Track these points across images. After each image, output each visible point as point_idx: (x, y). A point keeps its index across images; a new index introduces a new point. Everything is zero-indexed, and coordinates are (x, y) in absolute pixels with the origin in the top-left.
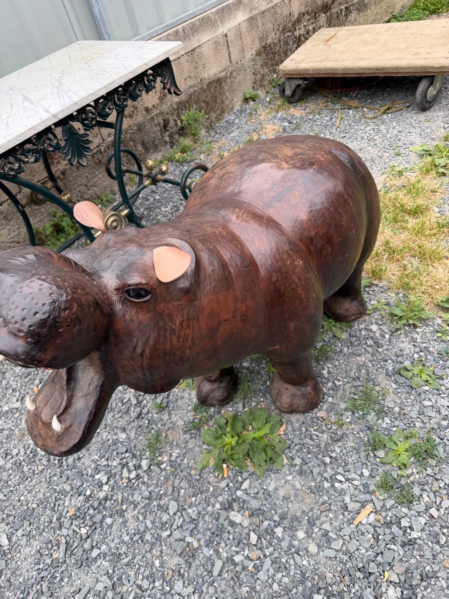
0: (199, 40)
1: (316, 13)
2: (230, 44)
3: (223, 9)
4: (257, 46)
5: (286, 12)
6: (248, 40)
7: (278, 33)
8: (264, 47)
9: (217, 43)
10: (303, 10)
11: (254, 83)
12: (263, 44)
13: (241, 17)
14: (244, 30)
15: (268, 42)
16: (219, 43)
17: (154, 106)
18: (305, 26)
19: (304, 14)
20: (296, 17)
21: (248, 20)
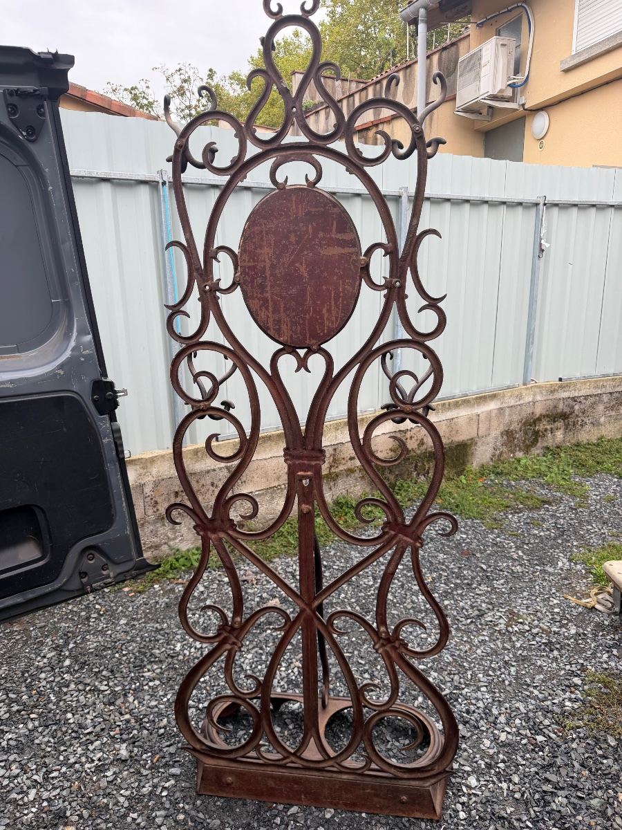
0: (458, 414)
1: (555, 418)
2: (480, 422)
3: (480, 398)
4: (502, 428)
5: (529, 411)
6: (495, 424)
7: (520, 425)
8: (507, 431)
9: (470, 419)
10: (544, 413)
11: (493, 456)
12: (507, 429)
13: (493, 406)
14: (493, 415)
15: (511, 428)
16: (472, 419)
17: (412, 449)
18: (544, 425)
19: (544, 416)
20: (537, 416)
21: (498, 409)
